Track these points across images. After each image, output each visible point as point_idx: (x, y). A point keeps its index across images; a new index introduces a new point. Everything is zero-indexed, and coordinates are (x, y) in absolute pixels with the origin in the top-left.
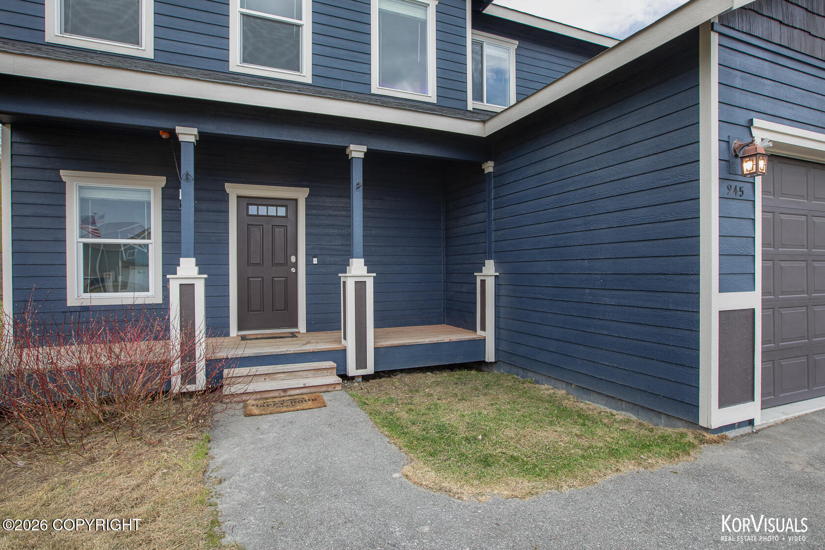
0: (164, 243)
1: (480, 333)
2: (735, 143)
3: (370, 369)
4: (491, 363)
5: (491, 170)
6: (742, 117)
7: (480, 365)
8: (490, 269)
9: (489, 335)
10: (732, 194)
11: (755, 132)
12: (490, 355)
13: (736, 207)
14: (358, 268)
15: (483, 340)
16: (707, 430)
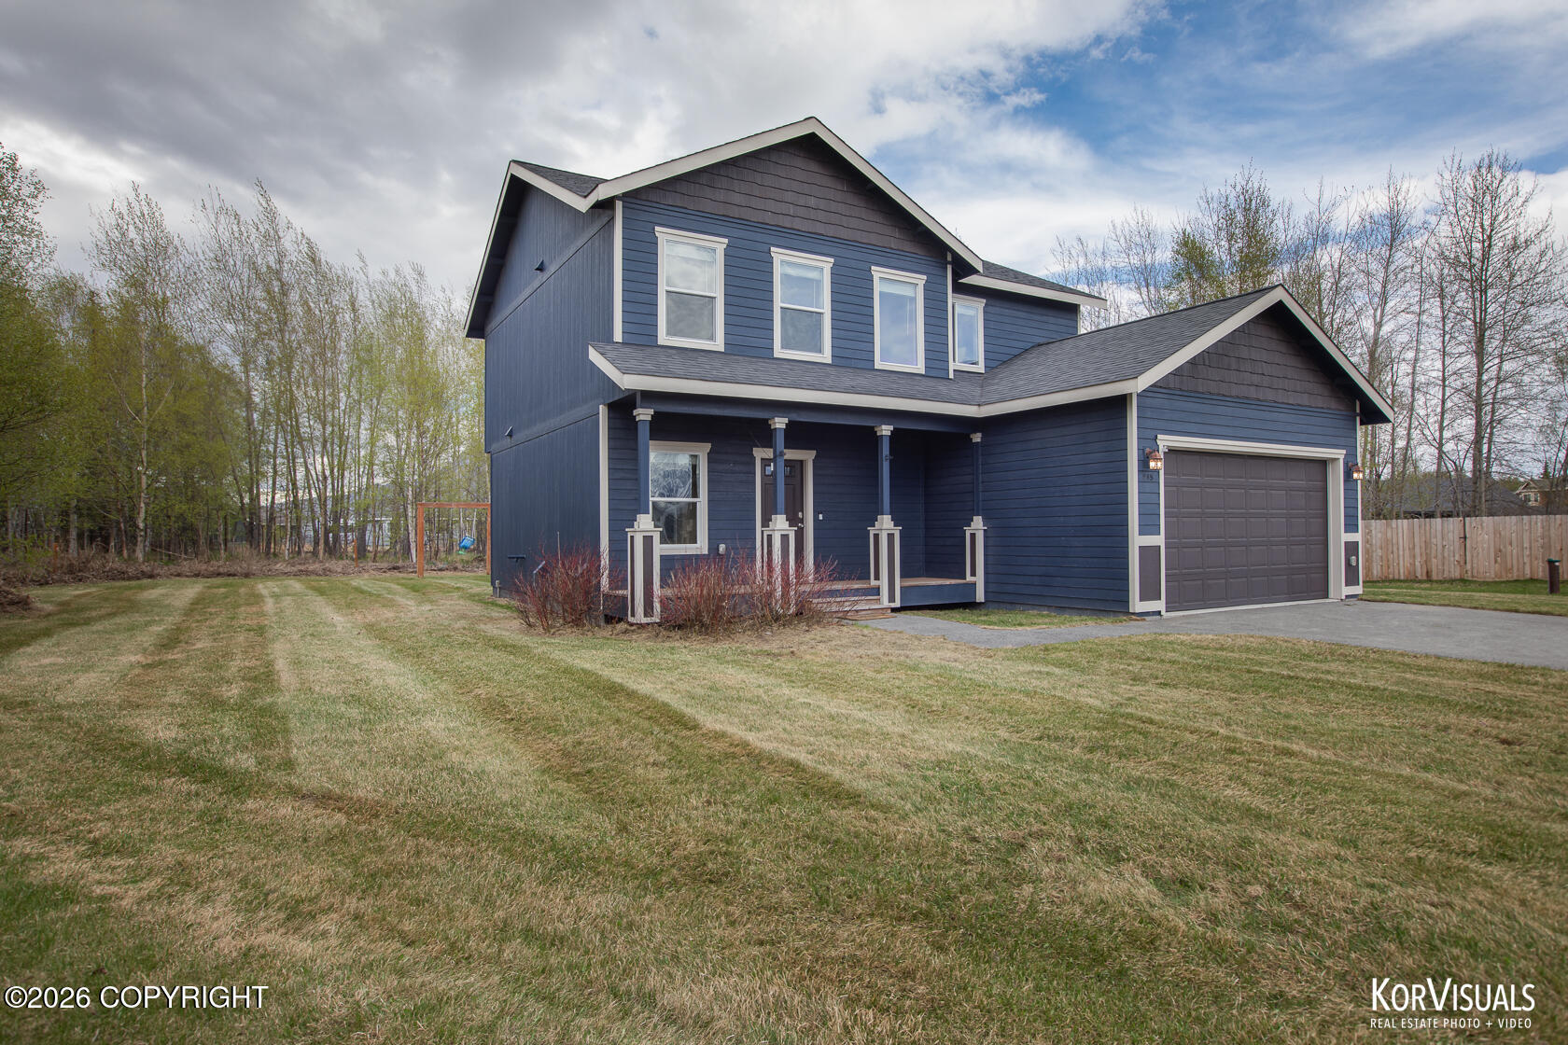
0: (710, 501)
1: (969, 578)
2: (1148, 450)
3: (897, 604)
4: (981, 603)
5: (979, 440)
6: (1150, 434)
7: (971, 605)
8: (978, 524)
9: (980, 579)
10: (1146, 479)
11: (1159, 442)
12: (980, 597)
13: (1148, 487)
14: (885, 524)
15: (974, 584)
16: (1133, 614)
